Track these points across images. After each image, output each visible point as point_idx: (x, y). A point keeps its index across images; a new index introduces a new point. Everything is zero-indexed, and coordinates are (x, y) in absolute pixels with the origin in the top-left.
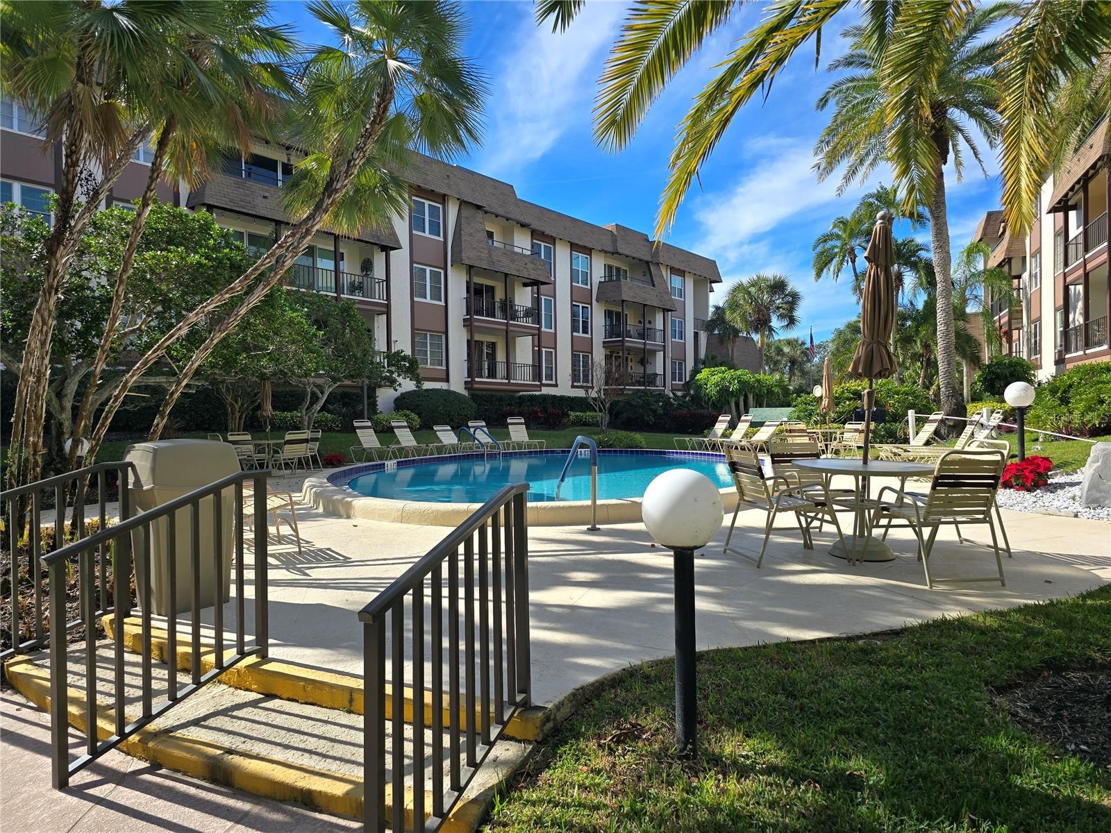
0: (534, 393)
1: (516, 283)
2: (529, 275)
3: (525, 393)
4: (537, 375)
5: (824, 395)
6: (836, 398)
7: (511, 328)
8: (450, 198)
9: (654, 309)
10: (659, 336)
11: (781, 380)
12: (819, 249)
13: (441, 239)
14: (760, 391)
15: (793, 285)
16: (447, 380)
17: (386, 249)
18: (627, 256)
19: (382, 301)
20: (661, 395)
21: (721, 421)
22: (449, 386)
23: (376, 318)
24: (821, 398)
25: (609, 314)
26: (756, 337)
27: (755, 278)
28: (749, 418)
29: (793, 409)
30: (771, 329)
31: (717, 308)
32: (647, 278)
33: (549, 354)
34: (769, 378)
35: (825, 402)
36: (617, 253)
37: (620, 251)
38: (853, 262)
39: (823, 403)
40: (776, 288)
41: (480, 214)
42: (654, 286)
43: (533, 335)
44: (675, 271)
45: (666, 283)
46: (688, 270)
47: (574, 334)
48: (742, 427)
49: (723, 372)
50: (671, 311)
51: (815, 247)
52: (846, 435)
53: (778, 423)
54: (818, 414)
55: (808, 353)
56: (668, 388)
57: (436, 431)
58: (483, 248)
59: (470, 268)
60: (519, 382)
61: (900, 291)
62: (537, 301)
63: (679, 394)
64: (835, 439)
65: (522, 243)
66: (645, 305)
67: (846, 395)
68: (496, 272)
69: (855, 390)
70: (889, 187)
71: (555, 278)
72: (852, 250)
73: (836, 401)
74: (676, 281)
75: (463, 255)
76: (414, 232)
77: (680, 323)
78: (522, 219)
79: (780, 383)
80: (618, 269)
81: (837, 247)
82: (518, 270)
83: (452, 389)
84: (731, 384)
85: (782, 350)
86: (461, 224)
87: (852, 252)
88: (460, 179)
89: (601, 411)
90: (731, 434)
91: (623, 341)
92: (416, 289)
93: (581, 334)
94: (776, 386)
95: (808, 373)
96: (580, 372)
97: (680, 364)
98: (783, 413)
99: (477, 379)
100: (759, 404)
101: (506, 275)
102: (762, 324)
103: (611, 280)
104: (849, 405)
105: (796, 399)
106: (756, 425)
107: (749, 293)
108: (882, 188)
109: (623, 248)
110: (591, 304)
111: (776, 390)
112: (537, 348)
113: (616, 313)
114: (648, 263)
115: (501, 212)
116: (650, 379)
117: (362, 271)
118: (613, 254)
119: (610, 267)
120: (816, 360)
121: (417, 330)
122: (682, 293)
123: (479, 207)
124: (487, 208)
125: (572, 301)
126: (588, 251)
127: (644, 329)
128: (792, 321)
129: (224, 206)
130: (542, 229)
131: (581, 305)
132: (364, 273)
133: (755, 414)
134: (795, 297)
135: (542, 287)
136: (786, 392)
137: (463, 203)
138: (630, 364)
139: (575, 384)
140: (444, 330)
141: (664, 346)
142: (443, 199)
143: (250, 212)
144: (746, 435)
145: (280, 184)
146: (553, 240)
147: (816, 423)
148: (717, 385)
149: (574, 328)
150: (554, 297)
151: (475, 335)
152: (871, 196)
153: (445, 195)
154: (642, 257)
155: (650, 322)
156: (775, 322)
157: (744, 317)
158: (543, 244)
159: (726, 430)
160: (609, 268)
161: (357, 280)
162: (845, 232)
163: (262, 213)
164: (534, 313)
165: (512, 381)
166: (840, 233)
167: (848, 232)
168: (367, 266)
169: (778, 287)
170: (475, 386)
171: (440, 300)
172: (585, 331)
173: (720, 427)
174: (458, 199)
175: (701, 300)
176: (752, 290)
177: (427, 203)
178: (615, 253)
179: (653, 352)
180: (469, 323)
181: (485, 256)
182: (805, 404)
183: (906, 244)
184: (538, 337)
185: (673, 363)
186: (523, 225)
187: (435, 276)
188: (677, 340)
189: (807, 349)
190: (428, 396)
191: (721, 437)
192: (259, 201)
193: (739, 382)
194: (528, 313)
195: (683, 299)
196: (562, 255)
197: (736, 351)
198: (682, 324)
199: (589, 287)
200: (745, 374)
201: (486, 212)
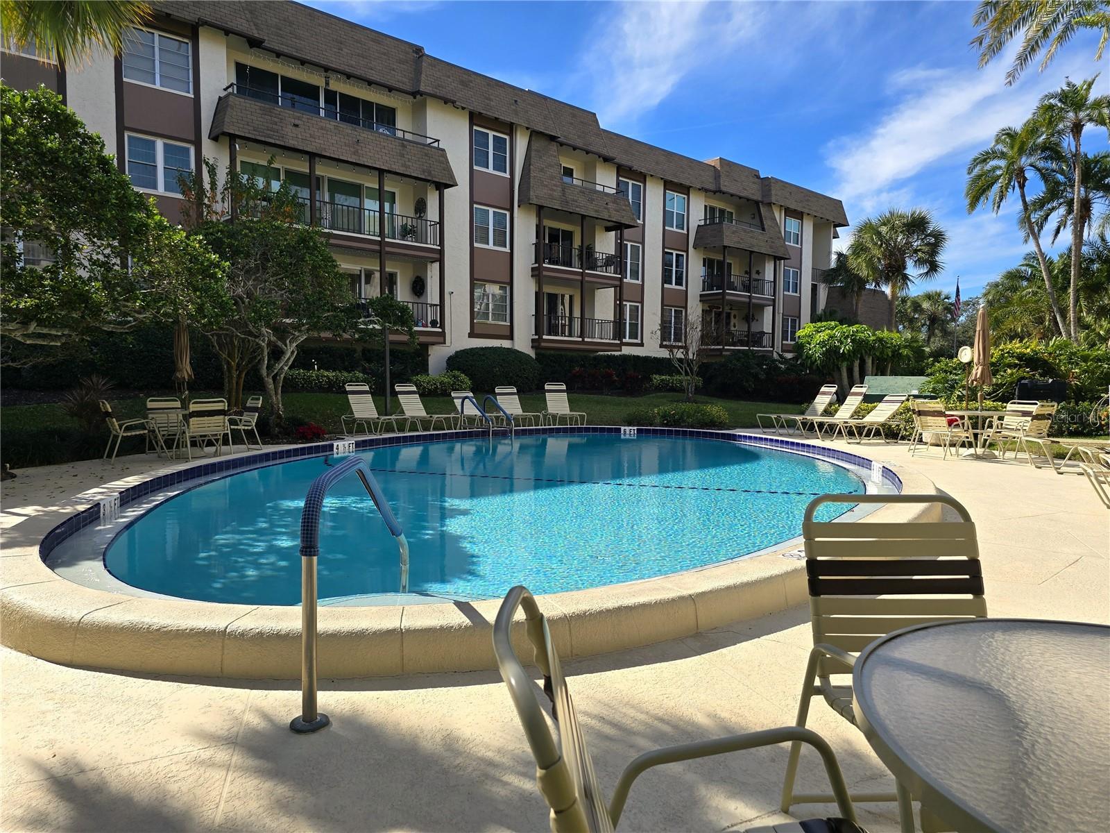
0: (613, 353)
1: (597, 227)
2: (610, 216)
3: (602, 353)
4: (619, 332)
5: (976, 360)
6: (993, 364)
7: (587, 279)
8: (519, 129)
9: (762, 257)
10: (768, 288)
11: (914, 340)
12: (977, 171)
13: (507, 175)
14: (882, 353)
15: (937, 222)
16: (511, 337)
17: (441, 187)
18: (732, 195)
19: (435, 247)
20: (766, 357)
21: (824, 393)
22: (513, 344)
23: (429, 266)
24: (970, 364)
25: (708, 263)
26: (887, 289)
27: (888, 215)
28: (863, 390)
29: (928, 379)
30: (905, 278)
31: (840, 255)
32: (757, 221)
33: (634, 310)
34: (898, 336)
35: (977, 371)
36: (720, 191)
37: (724, 189)
38: (1022, 187)
39: (974, 372)
40: (914, 226)
41: (554, 147)
42: (763, 229)
43: (615, 287)
44: (790, 212)
45: (779, 228)
46: (806, 211)
47: (666, 286)
48: (853, 402)
49: (833, 329)
50: (785, 259)
51: (970, 171)
52: (1008, 420)
53: (904, 398)
54: (963, 387)
55: (953, 309)
56: (777, 348)
57: (453, 398)
58: (555, 185)
59: (540, 210)
60: (595, 340)
61: (1086, 224)
62: (621, 248)
63: (789, 356)
64: (990, 426)
65: (606, 180)
66: (752, 252)
67: (1009, 360)
68: (571, 213)
69: (1021, 353)
70: (1078, 82)
71: (644, 221)
72: (1021, 171)
73: (993, 368)
74: (792, 225)
75: (532, 193)
76: (475, 168)
77: (795, 273)
78: (605, 152)
79: (910, 344)
80: (722, 211)
81: (1000, 168)
82: (596, 211)
83: (516, 348)
84: (842, 343)
85: (920, 306)
86: (530, 158)
87: (1020, 176)
88: (529, 104)
89: (687, 374)
90: (836, 411)
91: (724, 294)
92: (477, 232)
93: (674, 286)
94: (906, 347)
95: (951, 333)
96: (671, 330)
97: (794, 321)
98: (914, 384)
99: (545, 337)
100: (881, 371)
101: (583, 217)
102: (895, 272)
103: (712, 223)
104: (1012, 374)
105: (933, 364)
106: (872, 399)
107: (879, 234)
108: (1069, 84)
109: (727, 185)
110: (687, 252)
111: (905, 352)
112: (618, 302)
113: (718, 261)
114: (757, 203)
115: (579, 143)
116: (757, 338)
117: (416, 213)
118: (715, 192)
119: (713, 209)
120: (962, 319)
121: (477, 280)
122: (798, 238)
123: (553, 138)
124: (562, 139)
125: (664, 247)
126: (685, 189)
127: (750, 280)
128: (933, 267)
129: (247, 135)
130: (629, 164)
131: (675, 253)
132: (418, 216)
133: (873, 384)
134: (939, 237)
135: (626, 232)
136: (919, 354)
137: (535, 134)
138: (733, 321)
139: (664, 343)
140: (508, 281)
141: (774, 300)
142: (510, 129)
143: (278, 142)
144: (858, 414)
145: (322, 113)
146: (642, 177)
147: (960, 398)
148: (823, 344)
149: (666, 278)
150: (643, 243)
151: (544, 286)
152: (1053, 96)
153: (512, 124)
154: (751, 197)
155: (758, 272)
156: (912, 270)
157: (870, 264)
158: (631, 182)
159: (830, 404)
160: (710, 211)
161: (409, 223)
162: (1012, 147)
163: (292, 143)
164: (617, 261)
165: (586, 340)
166: (1005, 150)
167: (1016, 149)
168: (421, 207)
169: (917, 225)
170: (543, 344)
171: (505, 247)
172: (679, 283)
173: (822, 401)
174: (527, 128)
175: (821, 247)
176: (884, 229)
177: (491, 134)
178: (717, 192)
179: (761, 308)
180: (536, 273)
181: (557, 194)
182: (946, 372)
183: (1098, 162)
184: (620, 288)
185: (785, 321)
186: (607, 160)
187: (499, 219)
188: (791, 293)
189: (951, 304)
190: (483, 355)
191: (822, 415)
192: (289, 130)
193: (853, 341)
194: (609, 261)
195: (799, 246)
196: (654, 196)
197: (862, 306)
198: (798, 275)
199: (685, 232)
200: (863, 331)
201: (562, 144)
